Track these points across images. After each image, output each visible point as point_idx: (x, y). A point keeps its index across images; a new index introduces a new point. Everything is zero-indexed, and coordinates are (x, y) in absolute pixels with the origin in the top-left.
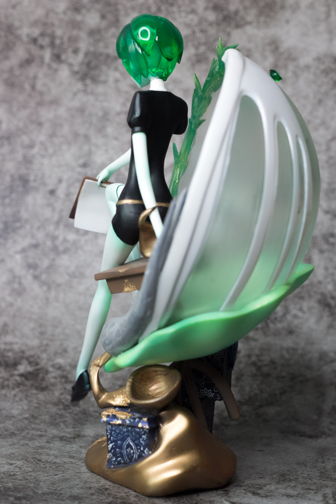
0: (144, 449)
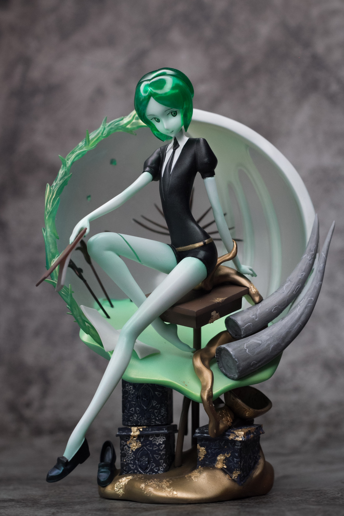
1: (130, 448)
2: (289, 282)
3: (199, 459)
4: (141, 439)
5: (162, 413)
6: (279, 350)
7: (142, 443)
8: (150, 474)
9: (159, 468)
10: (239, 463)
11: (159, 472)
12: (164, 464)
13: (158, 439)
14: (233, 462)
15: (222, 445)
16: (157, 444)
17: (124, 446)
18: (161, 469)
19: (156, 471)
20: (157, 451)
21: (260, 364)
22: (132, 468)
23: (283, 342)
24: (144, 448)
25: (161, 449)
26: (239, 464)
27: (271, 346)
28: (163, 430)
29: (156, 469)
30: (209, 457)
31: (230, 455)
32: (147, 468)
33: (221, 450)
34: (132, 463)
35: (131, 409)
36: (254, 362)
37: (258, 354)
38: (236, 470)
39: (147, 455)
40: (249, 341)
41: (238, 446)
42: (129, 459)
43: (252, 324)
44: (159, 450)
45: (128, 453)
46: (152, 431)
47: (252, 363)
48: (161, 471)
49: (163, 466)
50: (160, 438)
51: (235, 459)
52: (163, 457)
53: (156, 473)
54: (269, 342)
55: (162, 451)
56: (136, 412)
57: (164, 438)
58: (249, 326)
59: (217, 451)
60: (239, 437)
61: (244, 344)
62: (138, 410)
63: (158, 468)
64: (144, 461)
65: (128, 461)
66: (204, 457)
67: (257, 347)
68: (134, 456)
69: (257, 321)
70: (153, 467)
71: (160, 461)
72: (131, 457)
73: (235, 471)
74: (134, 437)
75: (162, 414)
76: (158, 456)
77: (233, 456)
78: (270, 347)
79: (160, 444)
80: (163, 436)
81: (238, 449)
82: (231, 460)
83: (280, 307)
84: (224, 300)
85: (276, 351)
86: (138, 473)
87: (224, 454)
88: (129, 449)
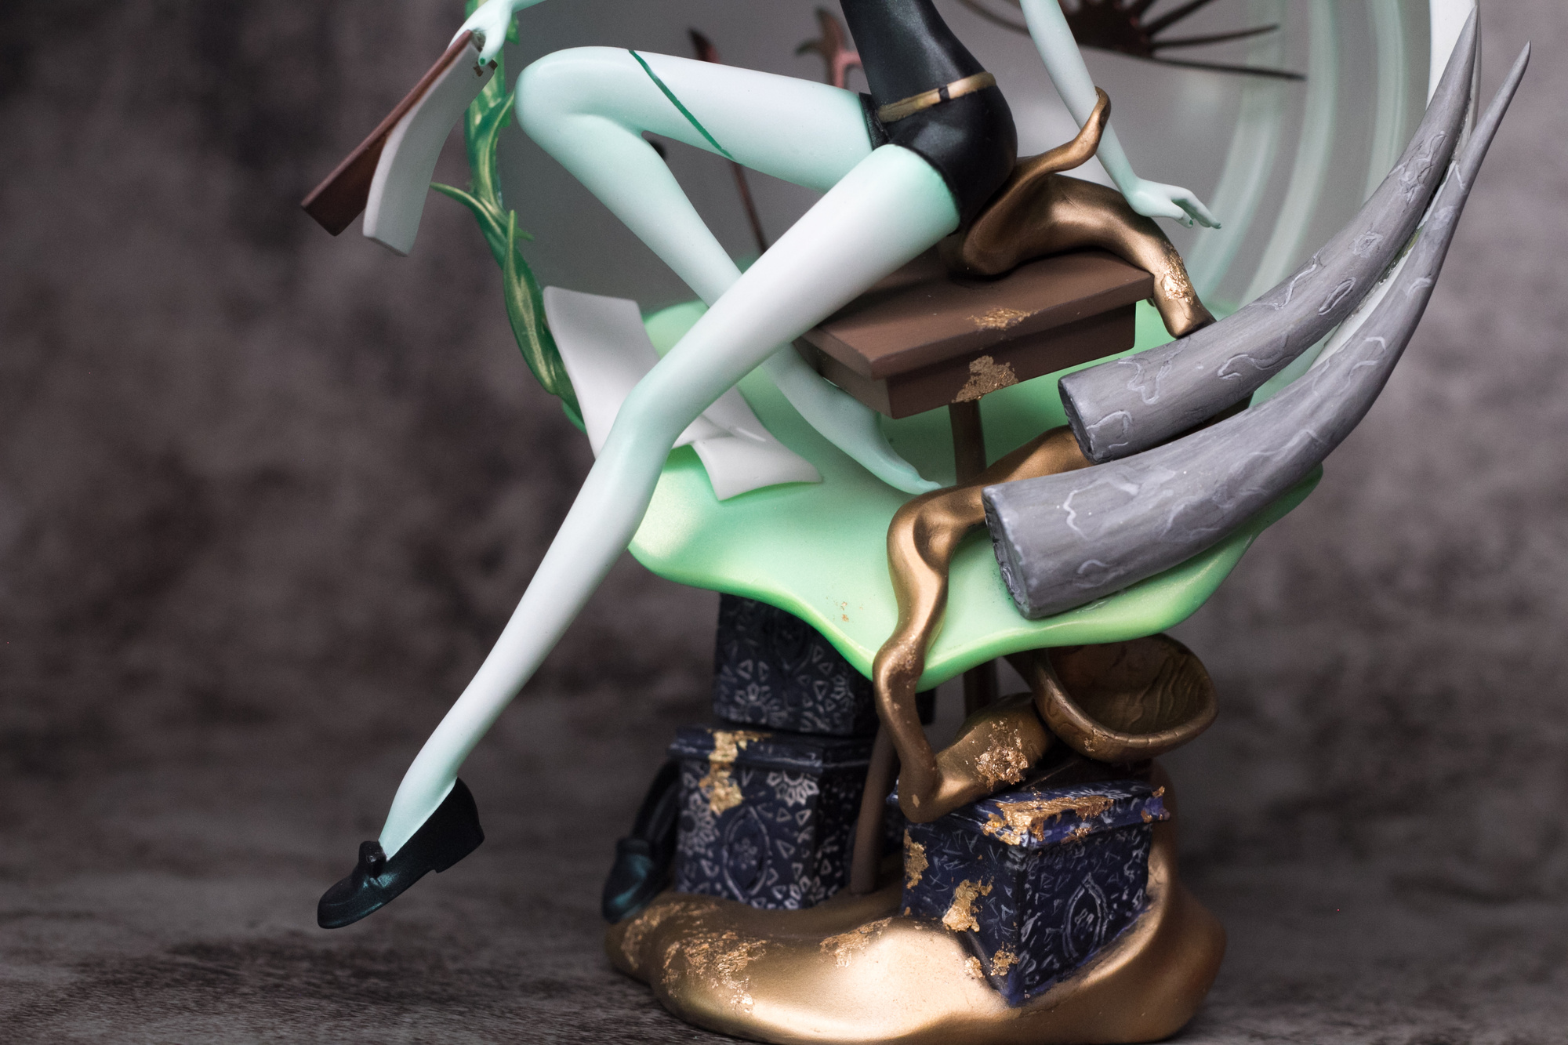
0: (1131, 895)
1: (706, 801)
2: (1314, 266)
3: (907, 883)
4: (744, 774)
5: (839, 693)
6: (1208, 526)
7: (744, 792)
8: (759, 903)
9: (788, 891)
10: (1015, 924)
11: (787, 903)
12: (805, 880)
13: (795, 787)
14: (999, 918)
15: (971, 847)
16: (790, 802)
17: (691, 791)
18: (793, 894)
19: (779, 896)
20: (786, 830)
21: (1121, 571)
22: (708, 872)
23: (1230, 497)
24: (748, 812)
25: (801, 823)
26: (1013, 928)
27: (1174, 507)
28: (809, 758)
29: (780, 892)
30: (935, 880)
31: (990, 888)
32: (753, 884)
33: (966, 864)
34: (710, 854)
35: (743, 664)
36: (1094, 565)
37: (1112, 533)
38: (1006, 946)
39: (755, 837)
40: (1091, 483)
41: (1015, 862)
42: (702, 839)
43: (1130, 418)
44: (793, 826)
45: (700, 819)
46: (775, 753)
47: (1085, 565)
48: (794, 902)
49: (801, 883)
50: (801, 784)
51: (1004, 908)
52: (805, 853)
53: (780, 903)
54: (1169, 493)
55: (801, 830)
56: (755, 677)
57: (811, 788)
58: (1118, 422)
59: (956, 866)
60: (1012, 830)
61: (1070, 489)
62: (765, 672)
63: (784, 888)
64: (746, 854)
65: (700, 846)
66: (921, 877)
67: (1113, 508)
68: (717, 833)
69: (1151, 406)
70: (769, 883)
71: (795, 865)
72: (707, 836)
73: (1001, 949)
74: (722, 767)
75: (838, 697)
76: (787, 845)
77: (997, 892)
78: (1169, 511)
79: (797, 807)
80: (811, 780)
81: (1012, 871)
82: (993, 907)
83: (1253, 360)
84: (1020, 319)
85: (1194, 531)
86: (725, 894)
87: (973, 881)
88: (705, 806)
